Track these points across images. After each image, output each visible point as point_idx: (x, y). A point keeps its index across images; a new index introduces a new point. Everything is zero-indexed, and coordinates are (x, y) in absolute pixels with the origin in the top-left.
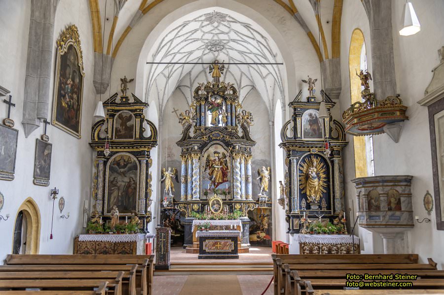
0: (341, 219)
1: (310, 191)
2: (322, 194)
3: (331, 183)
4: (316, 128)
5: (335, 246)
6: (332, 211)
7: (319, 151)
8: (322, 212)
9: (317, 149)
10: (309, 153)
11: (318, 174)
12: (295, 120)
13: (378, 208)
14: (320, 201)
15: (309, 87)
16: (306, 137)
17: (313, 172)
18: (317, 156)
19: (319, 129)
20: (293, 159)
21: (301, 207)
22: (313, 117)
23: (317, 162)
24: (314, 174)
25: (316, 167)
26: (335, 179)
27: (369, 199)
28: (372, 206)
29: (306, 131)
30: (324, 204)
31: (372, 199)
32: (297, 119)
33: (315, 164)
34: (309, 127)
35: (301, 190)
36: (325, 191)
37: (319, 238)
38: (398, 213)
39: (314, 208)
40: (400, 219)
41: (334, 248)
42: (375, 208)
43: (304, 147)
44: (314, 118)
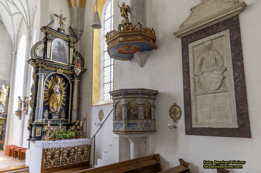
0: (77, 126)
1: (53, 103)
2: (62, 106)
3: (70, 99)
4: (63, 55)
5: (73, 149)
6: (69, 120)
7: (63, 73)
8: (62, 121)
9: (62, 71)
10: (55, 73)
11: (61, 91)
12: (46, 44)
13: (136, 117)
14: (60, 113)
15: (61, 21)
16: (54, 59)
17: (57, 88)
18: (61, 76)
19: (65, 56)
20: (41, 75)
21: (43, 117)
22: (61, 45)
23: (60, 81)
24: (57, 90)
25: (59, 85)
26: (74, 96)
27: (129, 108)
28: (130, 115)
29: (55, 55)
30: (63, 115)
31: (131, 108)
32: (48, 43)
33: (59, 82)
34: (57, 52)
35: (44, 103)
36: (64, 104)
37: (61, 143)
38: (149, 121)
39: (55, 117)
40: (150, 126)
41: (72, 150)
42: (133, 116)
43: (52, 67)
44: (62, 47)
